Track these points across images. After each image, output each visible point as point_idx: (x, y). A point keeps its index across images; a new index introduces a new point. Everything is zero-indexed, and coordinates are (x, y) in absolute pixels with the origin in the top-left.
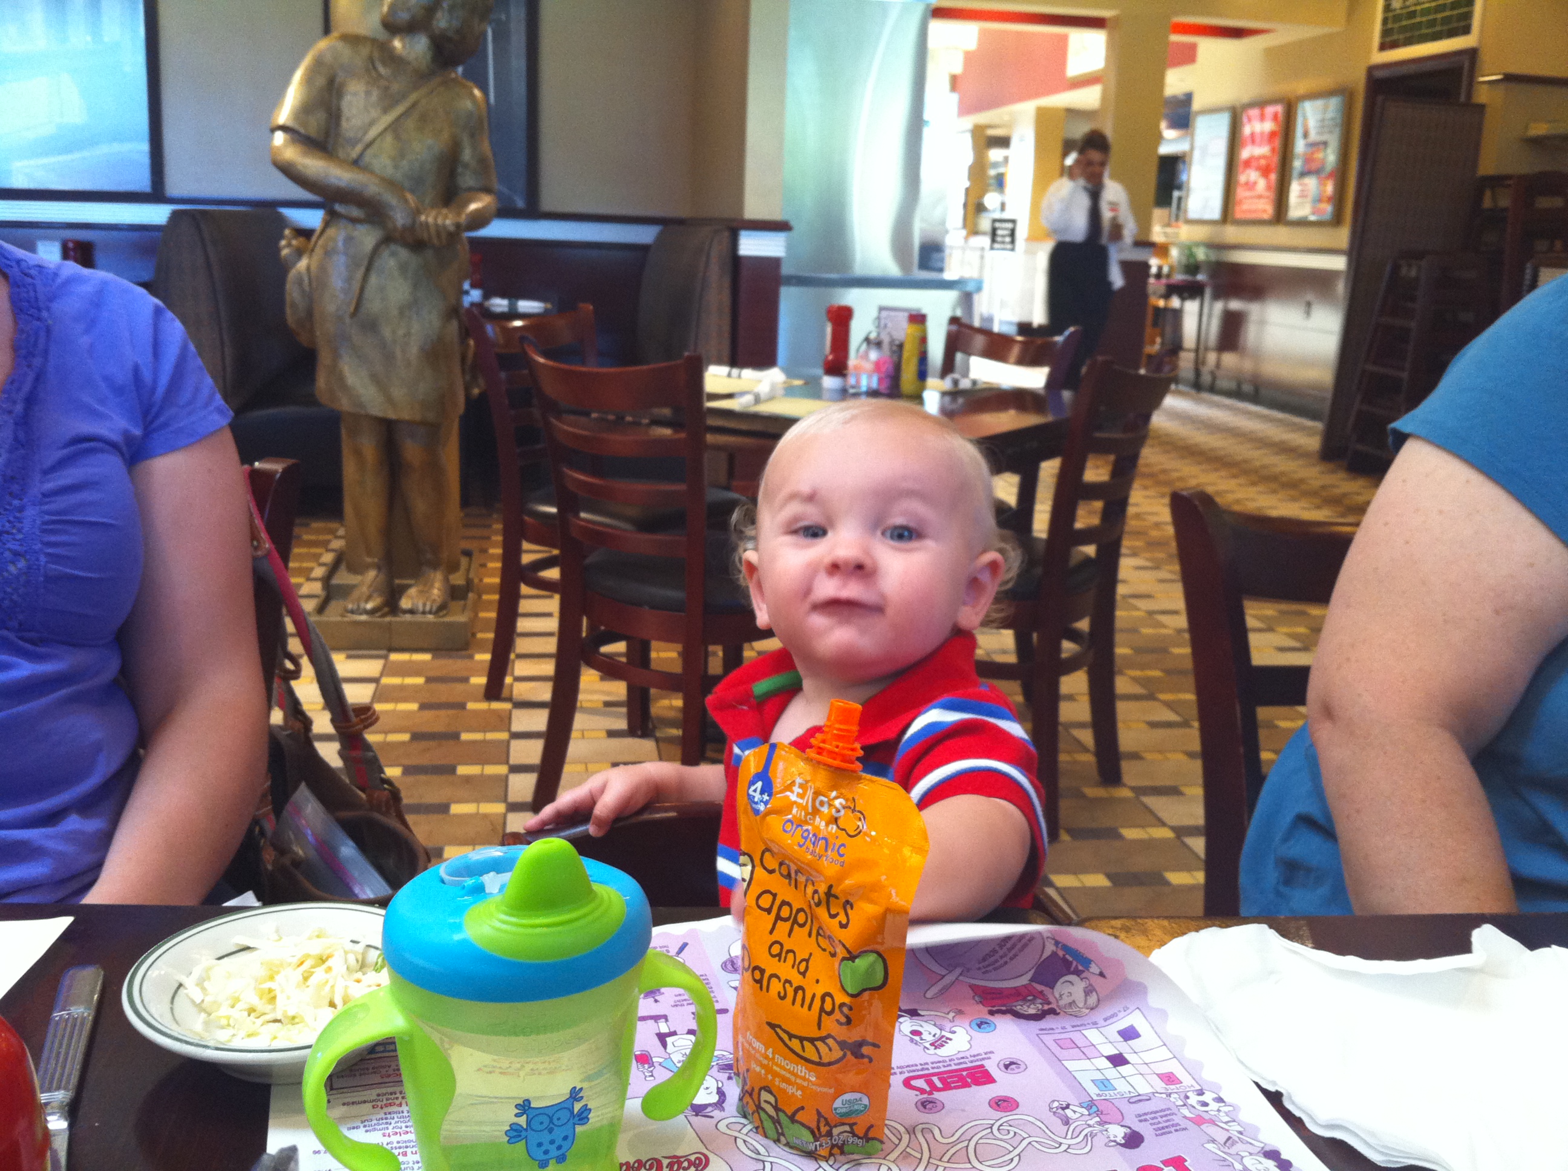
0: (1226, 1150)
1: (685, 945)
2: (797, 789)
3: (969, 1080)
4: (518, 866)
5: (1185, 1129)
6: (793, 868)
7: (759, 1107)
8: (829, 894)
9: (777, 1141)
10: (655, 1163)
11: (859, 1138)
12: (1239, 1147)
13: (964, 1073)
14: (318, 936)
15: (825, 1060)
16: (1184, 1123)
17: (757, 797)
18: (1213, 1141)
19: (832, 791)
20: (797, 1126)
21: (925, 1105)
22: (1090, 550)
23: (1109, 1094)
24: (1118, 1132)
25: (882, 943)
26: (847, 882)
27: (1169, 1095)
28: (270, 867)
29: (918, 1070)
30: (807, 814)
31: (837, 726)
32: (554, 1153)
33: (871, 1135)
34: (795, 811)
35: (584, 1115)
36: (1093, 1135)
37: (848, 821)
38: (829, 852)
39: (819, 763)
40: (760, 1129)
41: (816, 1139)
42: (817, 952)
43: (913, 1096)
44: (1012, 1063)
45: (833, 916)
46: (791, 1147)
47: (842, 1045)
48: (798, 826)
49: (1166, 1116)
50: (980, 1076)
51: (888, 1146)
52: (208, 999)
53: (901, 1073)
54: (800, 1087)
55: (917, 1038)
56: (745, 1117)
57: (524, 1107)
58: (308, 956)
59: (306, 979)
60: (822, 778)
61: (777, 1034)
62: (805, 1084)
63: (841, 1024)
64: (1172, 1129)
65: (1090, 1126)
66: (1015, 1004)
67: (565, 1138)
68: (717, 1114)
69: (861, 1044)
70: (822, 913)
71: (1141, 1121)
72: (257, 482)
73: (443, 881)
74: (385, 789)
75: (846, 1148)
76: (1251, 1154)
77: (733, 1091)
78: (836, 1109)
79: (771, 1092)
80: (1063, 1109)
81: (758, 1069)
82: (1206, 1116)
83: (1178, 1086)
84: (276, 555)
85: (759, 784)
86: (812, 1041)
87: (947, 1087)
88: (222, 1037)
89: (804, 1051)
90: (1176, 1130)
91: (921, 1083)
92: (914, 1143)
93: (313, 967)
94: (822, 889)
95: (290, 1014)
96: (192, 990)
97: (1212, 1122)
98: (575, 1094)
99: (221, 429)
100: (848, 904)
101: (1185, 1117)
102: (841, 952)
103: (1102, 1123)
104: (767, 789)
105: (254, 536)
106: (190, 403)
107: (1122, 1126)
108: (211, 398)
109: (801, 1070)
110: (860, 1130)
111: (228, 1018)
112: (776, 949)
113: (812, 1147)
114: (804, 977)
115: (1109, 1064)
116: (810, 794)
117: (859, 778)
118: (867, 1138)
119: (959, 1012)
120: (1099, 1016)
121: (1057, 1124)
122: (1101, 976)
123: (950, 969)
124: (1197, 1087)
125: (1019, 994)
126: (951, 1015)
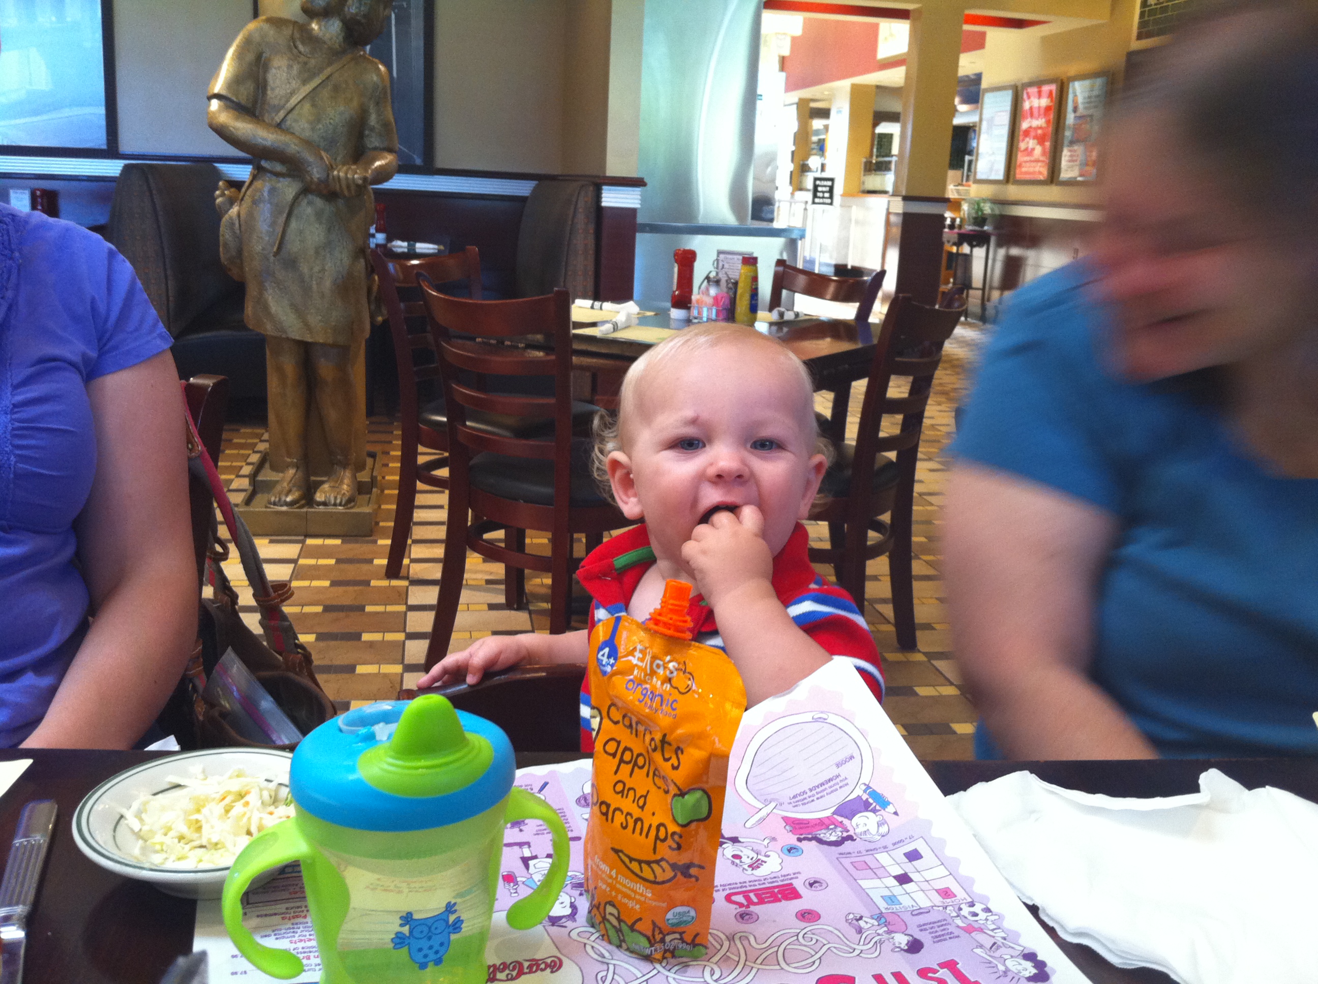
0: (992, 954)
1: (546, 784)
2: (638, 654)
3: (780, 896)
4: (403, 718)
5: (958, 937)
6: (634, 720)
7: (604, 919)
8: (664, 741)
9: (619, 947)
10: (517, 965)
11: (687, 944)
12: (1002, 951)
13: (776, 890)
14: (238, 776)
15: (659, 879)
16: (957, 932)
17: (605, 660)
18: (981, 946)
19: (667, 656)
20: (635, 934)
21: (743, 917)
22: (892, 455)
23: (896, 908)
24: (902, 940)
25: (707, 782)
26: (680, 731)
27: (945, 908)
28: (201, 718)
29: (738, 888)
30: (646, 675)
31: (671, 601)
32: (432, 956)
33: (697, 941)
34: (636, 672)
35: (457, 926)
36: (881, 942)
37: (680, 681)
38: (664, 706)
39: (656, 632)
40: (605, 937)
41: (652, 945)
42: (653, 789)
43: (733, 909)
44: (815, 882)
45: (667, 760)
46: (632, 952)
47: (674, 866)
48: (638, 685)
49: (942, 925)
50: (789, 893)
51: (711, 951)
52: (145, 828)
53: (723, 890)
54: (638, 902)
55: (737, 861)
56: (593, 926)
57: (407, 918)
58: (229, 792)
59: (227, 811)
60: (658, 646)
61: (619, 857)
62: (643, 899)
63: (673, 849)
64: (947, 937)
65: (879, 935)
66: (819, 832)
67: (442, 944)
68: (570, 924)
69: (689, 866)
70: (657, 757)
71: (921, 930)
72: (192, 395)
73: (341, 730)
74: (298, 653)
75: (677, 953)
76: (1012, 957)
77: (584, 905)
78: (668, 920)
79: (614, 906)
80: (857, 920)
81: (604, 887)
82: (976, 925)
83: (953, 899)
84: (207, 455)
85: (607, 650)
86: (648, 863)
87: (761, 902)
88: (156, 859)
89: (642, 872)
90: (950, 938)
91: (740, 899)
92: (733, 949)
93: (234, 801)
94: (658, 737)
95: (214, 840)
96: (132, 820)
97: (981, 930)
98: (450, 908)
99: (164, 351)
100: (678, 750)
101: (958, 927)
102: (673, 790)
103: (889, 932)
104: (613, 654)
105: (189, 440)
106: (136, 330)
107: (906, 935)
108: (155, 326)
109: (640, 887)
110: (688, 938)
111: (162, 844)
112: (619, 787)
113: (648, 952)
114: (643, 810)
115: (895, 883)
116: (648, 658)
117: (690, 646)
118: (694, 944)
119: (774, 839)
120: (889, 841)
121: (852, 933)
122: (896, 813)
123: (766, 803)
124: (970, 900)
125: (822, 824)
126: (766, 841)
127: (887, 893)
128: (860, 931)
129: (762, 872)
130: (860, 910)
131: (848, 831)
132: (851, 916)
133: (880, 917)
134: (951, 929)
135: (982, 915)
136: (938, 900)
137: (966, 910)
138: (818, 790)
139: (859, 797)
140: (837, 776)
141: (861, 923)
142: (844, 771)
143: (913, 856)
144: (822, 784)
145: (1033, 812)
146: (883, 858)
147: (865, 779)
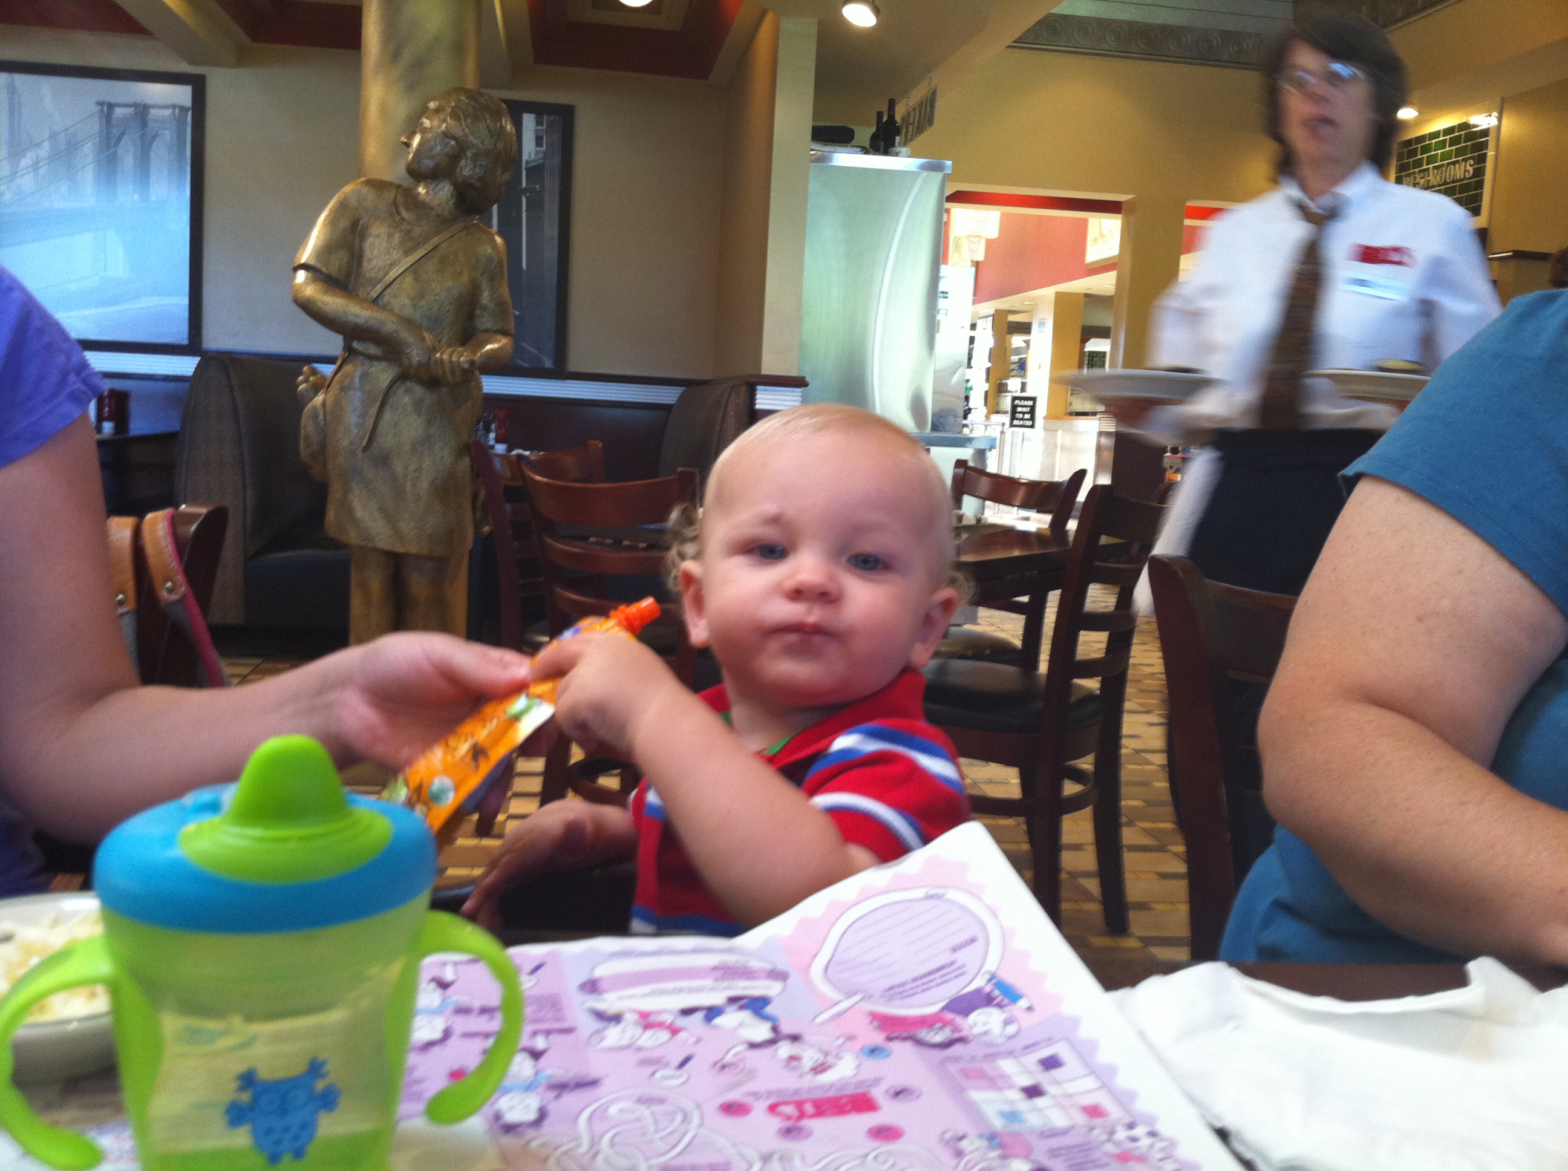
1: (539, 967)
3: (848, 1108)
5: (1106, 1166)
13: (844, 1100)
16: (1105, 1160)
23: (1016, 1127)
24: (1022, 1167)
27: (1092, 1129)
29: (788, 1096)
32: (289, 1144)
35: (330, 1098)
43: (776, 1124)
44: (903, 1091)
49: (1084, 1151)
53: (767, 1098)
55: (795, 1063)
57: (248, 1080)
64: (1090, 1166)
65: (988, 1159)
66: (919, 1031)
67: (303, 1126)
71: (1052, 1156)
80: (958, 1140)
82: (1137, 1153)
83: (1104, 1119)
87: (820, 1114)
90: (1095, 1167)
91: (789, 1110)
97: (1141, 1159)
98: (316, 1067)
101: (1108, 1153)
103: (1004, 1157)
107: (1029, 1161)
115: (1021, 1096)
119: (851, 1038)
120: (1017, 1044)
121: (946, 1156)
122: (1030, 1009)
123: (849, 995)
124: (1128, 1120)
125: (926, 1022)
126: (840, 1041)
127: (1006, 1108)
128: (959, 1154)
129: (827, 1078)
130: (962, 1124)
131: (960, 1031)
132: (948, 1136)
133: (993, 1138)
134: (1096, 1155)
135: (1145, 1142)
136: (1081, 1119)
137: (1121, 1134)
138: (925, 980)
139: (978, 991)
140: (952, 963)
141: (964, 1144)
142: (961, 957)
143: (1051, 1063)
144: (930, 973)
145: (1229, 1018)
146: (1007, 1066)
147: (991, 965)
